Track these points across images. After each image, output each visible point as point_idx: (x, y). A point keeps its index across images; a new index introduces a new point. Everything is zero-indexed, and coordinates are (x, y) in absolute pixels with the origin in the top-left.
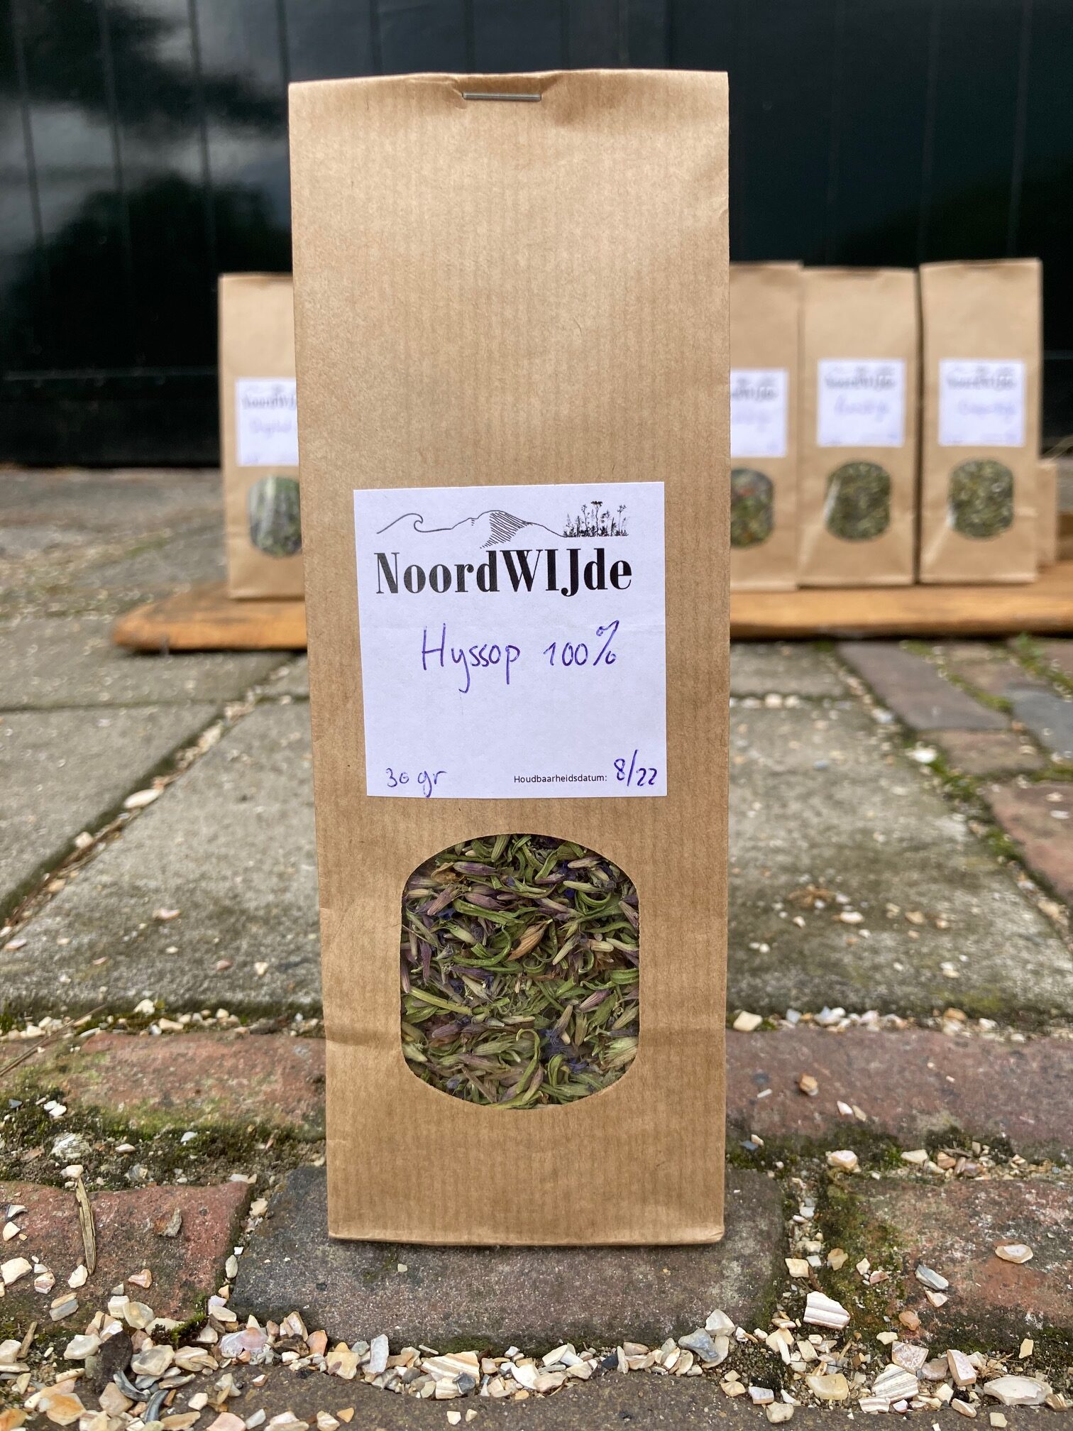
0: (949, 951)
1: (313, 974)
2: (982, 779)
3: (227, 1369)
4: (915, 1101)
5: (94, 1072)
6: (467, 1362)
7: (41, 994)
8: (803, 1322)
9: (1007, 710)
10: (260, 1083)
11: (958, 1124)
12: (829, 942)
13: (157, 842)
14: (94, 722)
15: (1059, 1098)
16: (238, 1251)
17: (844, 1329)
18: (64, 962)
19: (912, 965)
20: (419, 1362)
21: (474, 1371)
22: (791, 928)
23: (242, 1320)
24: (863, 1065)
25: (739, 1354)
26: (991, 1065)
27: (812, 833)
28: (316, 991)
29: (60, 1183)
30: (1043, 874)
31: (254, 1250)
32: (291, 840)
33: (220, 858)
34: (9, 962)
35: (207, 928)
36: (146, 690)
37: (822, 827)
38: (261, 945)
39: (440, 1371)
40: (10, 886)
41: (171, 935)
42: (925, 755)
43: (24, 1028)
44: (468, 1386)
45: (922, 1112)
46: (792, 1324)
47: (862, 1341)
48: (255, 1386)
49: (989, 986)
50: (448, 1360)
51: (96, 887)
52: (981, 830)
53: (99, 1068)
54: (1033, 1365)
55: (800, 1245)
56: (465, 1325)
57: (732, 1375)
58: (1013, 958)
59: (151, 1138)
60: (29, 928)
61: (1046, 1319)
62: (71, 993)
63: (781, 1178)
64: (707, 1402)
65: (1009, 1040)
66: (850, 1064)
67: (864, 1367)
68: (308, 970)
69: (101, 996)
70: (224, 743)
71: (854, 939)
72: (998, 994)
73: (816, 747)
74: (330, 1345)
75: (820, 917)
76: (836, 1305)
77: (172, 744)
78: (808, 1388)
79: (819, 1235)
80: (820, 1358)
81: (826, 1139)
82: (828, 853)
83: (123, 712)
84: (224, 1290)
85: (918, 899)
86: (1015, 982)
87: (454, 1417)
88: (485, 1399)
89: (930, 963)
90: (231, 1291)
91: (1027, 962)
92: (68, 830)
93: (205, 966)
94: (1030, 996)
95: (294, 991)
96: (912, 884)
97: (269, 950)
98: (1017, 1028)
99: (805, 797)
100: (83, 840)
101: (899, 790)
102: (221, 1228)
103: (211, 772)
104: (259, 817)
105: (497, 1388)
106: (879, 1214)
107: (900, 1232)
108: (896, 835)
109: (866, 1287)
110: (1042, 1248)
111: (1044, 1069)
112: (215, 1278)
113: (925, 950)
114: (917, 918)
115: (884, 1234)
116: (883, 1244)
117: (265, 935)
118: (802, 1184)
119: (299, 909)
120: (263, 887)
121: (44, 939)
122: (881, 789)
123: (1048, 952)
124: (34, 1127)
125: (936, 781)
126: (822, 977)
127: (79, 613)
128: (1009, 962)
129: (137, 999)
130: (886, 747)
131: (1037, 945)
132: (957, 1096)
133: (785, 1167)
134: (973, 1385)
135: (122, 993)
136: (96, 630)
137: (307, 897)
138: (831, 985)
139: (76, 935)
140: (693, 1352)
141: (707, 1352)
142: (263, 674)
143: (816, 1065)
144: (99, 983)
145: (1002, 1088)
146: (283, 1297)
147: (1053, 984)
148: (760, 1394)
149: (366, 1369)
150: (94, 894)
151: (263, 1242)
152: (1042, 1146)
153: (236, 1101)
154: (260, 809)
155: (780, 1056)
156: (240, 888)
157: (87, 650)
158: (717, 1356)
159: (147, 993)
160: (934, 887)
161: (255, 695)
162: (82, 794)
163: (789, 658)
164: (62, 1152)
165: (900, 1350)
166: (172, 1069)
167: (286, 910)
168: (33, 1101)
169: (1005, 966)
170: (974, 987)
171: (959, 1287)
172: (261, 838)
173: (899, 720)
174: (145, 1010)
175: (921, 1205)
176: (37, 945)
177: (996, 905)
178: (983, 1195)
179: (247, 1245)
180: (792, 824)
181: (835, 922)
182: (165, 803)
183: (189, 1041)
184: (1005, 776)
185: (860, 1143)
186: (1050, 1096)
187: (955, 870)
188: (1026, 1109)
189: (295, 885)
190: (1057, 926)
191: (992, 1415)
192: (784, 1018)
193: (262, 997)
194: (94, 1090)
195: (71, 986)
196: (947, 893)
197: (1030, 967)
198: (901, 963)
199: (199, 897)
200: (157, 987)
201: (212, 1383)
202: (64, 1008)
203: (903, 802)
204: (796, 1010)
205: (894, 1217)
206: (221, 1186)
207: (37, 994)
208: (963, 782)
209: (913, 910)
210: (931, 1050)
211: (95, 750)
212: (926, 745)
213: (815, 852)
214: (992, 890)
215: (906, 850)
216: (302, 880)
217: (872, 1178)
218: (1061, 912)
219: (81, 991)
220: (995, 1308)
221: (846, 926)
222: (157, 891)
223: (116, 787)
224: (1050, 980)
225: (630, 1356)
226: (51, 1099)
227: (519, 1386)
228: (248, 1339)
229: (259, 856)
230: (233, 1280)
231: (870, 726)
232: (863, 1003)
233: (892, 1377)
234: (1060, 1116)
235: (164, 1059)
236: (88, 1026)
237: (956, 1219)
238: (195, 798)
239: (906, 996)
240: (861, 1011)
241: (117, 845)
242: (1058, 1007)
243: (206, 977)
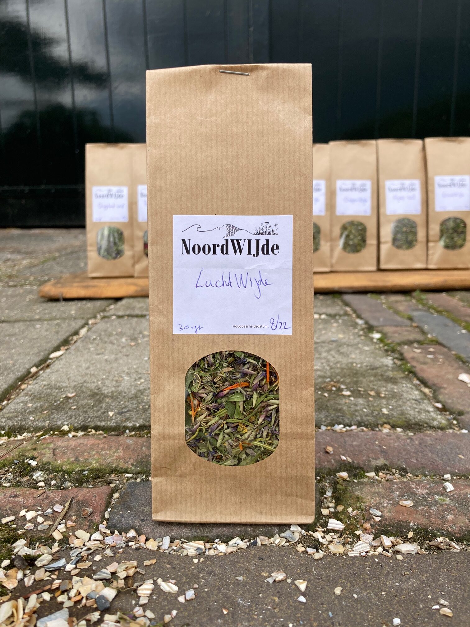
0: (385, 405)
1: (132, 415)
2: (399, 344)
3: (108, 548)
4: (371, 455)
5: (47, 450)
6: (200, 544)
7: (22, 424)
8: (327, 529)
9: (411, 319)
10: (114, 453)
11: (387, 463)
12: (338, 402)
13: (65, 370)
14: (34, 327)
15: (425, 453)
16: (109, 510)
17: (343, 531)
18: (31, 413)
19: (370, 410)
20: (181, 545)
21: (203, 547)
22: (323, 397)
23: (112, 533)
24: (350, 443)
25: (303, 539)
26: (400, 442)
27: (331, 364)
28: (134, 421)
29: (38, 488)
30: (423, 378)
31: (115, 509)
32: (120, 368)
33: (91, 375)
34: (8, 413)
35: (88, 400)
36: (54, 314)
37: (335, 362)
38: (110, 405)
39: (189, 547)
40: (5, 386)
41: (73, 403)
42: (376, 336)
43: (16, 436)
44: (200, 551)
45: (373, 459)
46: (323, 530)
47: (350, 534)
48: (119, 553)
49: (400, 417)
50: (192, 543)
51: (41, 386)
52: (399, 363)
53: (49, 448)
54: (413, 540)
55: (326, 505)
56: (198, 532)
57: (301, 545)
58: (410, 407)
59: (72, 473)
60: (15, 401)
61: (418, 525)
62: (35, 424)
63: (319, 483)
64: (291, 554)
65: (407, 435)
66: (345, 443)
67: (350, 543)
68: (130, 414)
69: (47, 424)
70: (89, 333)
71: (347, 401)
72: (404, 419)
73: (333, 333)
74: (147, 540)
75: (334, 393)
76: (340, 523)
77: (67, 334)
78: (329, 549)
79: (334, 501)
80: (333, 540)
81: (336, 469)
82: (337, 371)
83: (46, 322)
84: (105, 523)
85: (373, 387)
86: (411, 415)
87: (196, 561)
88: (207, 555)
89: (377, 409)
90: (107, 523)
91: (416, 408)
92: (27, 366)
93: (89, 413)
94: (416, 420)
95: (125, 421)
96: (371, 382)
97: (114, 407)
98: (411, 431)
99: (328, 351)
100: (34, 370)
101: (366, 348)
102: (102, 502)
103: (84, 344)
104: (106, 360)
105: (212, 552)
106: (356, 493)
107: (364, 498)
108: (365, 364)
109: (351, 517)
110: (417, 502)
111: (420, 444)
112: (101, 518)
113: (375, 404)
114: (372, 393)
115: (358, 499)
116: (358, 503)
117: (112, 402)
118: (327, 485)
119: (125, 393)
120: (110, 385)
121: (22, 404)
122: (359, 348)
123: (424, 405)
124: (25, 470)
125: (381, 345)
126: (334, 414)
127: (22, 286)
128: (409, 408)
129: (62, 425)
130: (361, 333)
131: (419, 402)
132: (386, 453)
133: (320, 479)
134: (391, 548)
135: (55, 423)
136: (30, 292)
137: (128, 389)
138: (338, 417)
139: (35, 403)
140: (286, 539)
141: (291, 538)
142: (103, 308)
143: (332, 443)
144: (46, 420)
145: (404, 450)
146: (128, 524)
147: (425, 416)
148: (310, 550)
149: (161, 547)
150: (41, 388)
151: (119, 506)
152: (419, 470)
153: (105, 459)
154: (106, 357)
155: (318, 440)
156: (100, 386)
157: (28, 300)
158: (295, 539)
159: (66, 423)
160: (379, 383)
161: (100, 316)
162: (31, 353)
163: (322, 300)
164: (37, 478)
165: (363, 536)
166: (78, 448)
167: (120, 393)
168: (23, 461)
169: (407, 410)
170: (395, 417)
171: (386, 515)
172: (107, 368)
173: (366, 323)
174: (65, 429)
175: (372, 490)
176: (19, 407)
177: (404, 389)
178: (396, 486)
179: (112, 508)
180: (323, 361)
181: (340, 395)
182: (67, 355)
183: (84, 439)
184: (410, 343)
185: (350, 470)
186: (422, 452)
187: (388, 377)
188: (413, 457)
189: (123, 384)
190: (428, 396)
191: (397, 556)
192: (320, 428)
193: (112, 424)
194: (48, 456)
195: (35, 421)
196: (384, 385)
197: (416, 410)
198: (366, 409)
199: (84, 389)
200: (70, 421)
201: (102, 553)
202: (32, 429)
203: (368, 353)
204: (325, 425)
205: (362, 493)
206: (101, 488)
207: (21, 424)
208: (392, 345)
209: (371, 391)
210: (377, 438)
211: (35, 337)
212: (378, 332)
213: (332, 370)
214: (402, 384)
215: (369, 370)
216: (126, 382)
217: (354, 482)
218: (430, 392)
219: (39, 423)
220: (399, 521)
221: (344, 396)
222: (66, 387)
223: (46, 350)
224: (424, 414)
225: (261, 540)
226: (31, 459)
227: (219, 552)
228: (116, 538)
229: (107, 374)
230: (108, 520)
231: (355, 325)
232: (351, 423)
233: (360, 545)
234: (425, 459)
235: (75, 445)
236: (42, 435)
237: (385, 494)
238: (79, 354)
239: (368, 420)
240: (350, 426)
241: (48, 371)
242: (427, 424)
243: (89, 417)
